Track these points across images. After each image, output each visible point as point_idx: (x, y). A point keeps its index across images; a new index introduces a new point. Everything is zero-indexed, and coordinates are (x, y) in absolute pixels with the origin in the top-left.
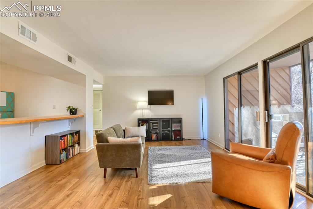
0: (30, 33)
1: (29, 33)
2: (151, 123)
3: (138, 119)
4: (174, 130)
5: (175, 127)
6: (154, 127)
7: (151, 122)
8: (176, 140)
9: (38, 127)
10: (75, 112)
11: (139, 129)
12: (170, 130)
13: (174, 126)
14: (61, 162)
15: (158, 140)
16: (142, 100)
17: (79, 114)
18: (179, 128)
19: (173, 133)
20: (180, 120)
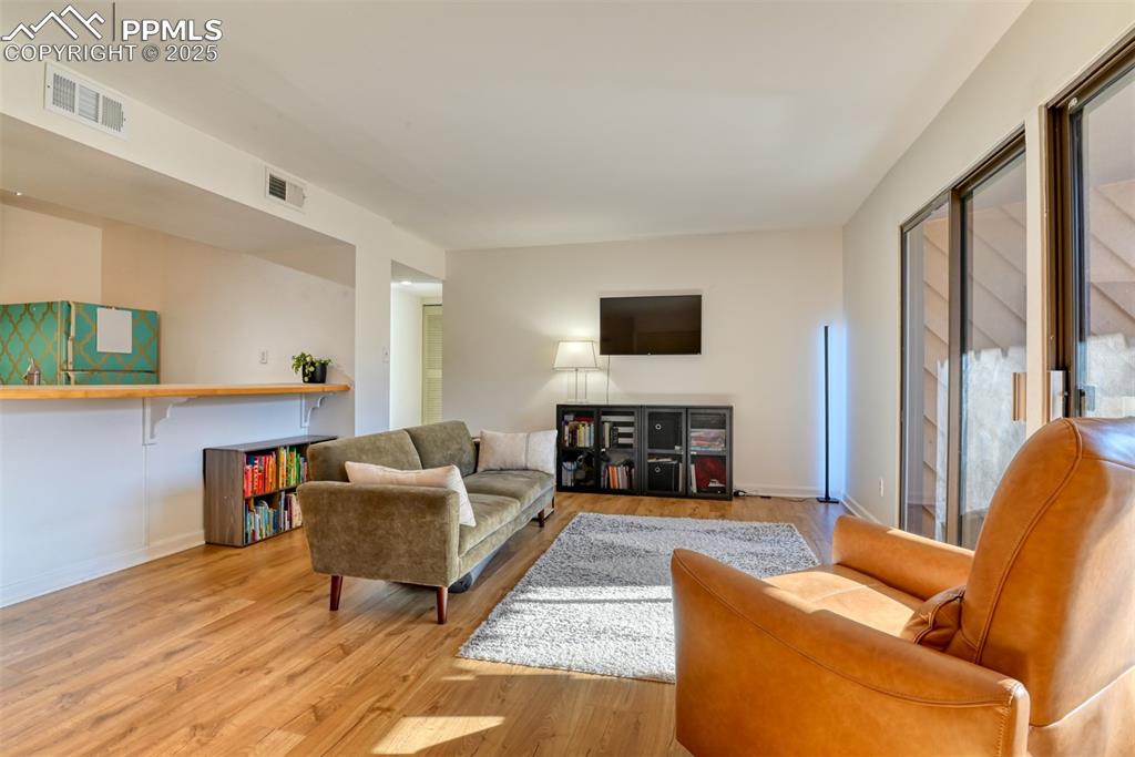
0: (97, 101)
1: (94, 101)
2: (607, 426)
3: (558, 406)
4: (698, 456)
5: (700, 441)
6: (621, 441)
7: (604, 418)
8: (705, 493)
9: (165, 416)
10: (318, 373)
11: (528, 442)
12: (680, 456)
13: (696, 438)
14: (249, 541)
15: (631, 490)
16: (580, 334)
17: (334, 380)
18: (717, 448)
19: (693, 467)
20: (725, 415)
